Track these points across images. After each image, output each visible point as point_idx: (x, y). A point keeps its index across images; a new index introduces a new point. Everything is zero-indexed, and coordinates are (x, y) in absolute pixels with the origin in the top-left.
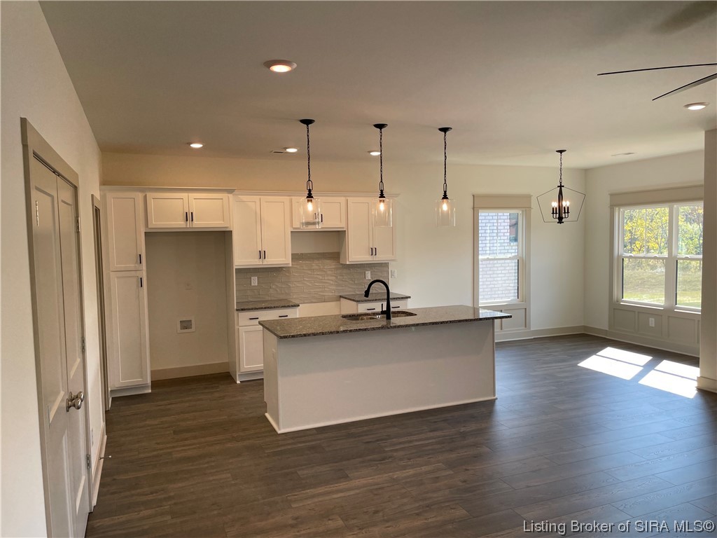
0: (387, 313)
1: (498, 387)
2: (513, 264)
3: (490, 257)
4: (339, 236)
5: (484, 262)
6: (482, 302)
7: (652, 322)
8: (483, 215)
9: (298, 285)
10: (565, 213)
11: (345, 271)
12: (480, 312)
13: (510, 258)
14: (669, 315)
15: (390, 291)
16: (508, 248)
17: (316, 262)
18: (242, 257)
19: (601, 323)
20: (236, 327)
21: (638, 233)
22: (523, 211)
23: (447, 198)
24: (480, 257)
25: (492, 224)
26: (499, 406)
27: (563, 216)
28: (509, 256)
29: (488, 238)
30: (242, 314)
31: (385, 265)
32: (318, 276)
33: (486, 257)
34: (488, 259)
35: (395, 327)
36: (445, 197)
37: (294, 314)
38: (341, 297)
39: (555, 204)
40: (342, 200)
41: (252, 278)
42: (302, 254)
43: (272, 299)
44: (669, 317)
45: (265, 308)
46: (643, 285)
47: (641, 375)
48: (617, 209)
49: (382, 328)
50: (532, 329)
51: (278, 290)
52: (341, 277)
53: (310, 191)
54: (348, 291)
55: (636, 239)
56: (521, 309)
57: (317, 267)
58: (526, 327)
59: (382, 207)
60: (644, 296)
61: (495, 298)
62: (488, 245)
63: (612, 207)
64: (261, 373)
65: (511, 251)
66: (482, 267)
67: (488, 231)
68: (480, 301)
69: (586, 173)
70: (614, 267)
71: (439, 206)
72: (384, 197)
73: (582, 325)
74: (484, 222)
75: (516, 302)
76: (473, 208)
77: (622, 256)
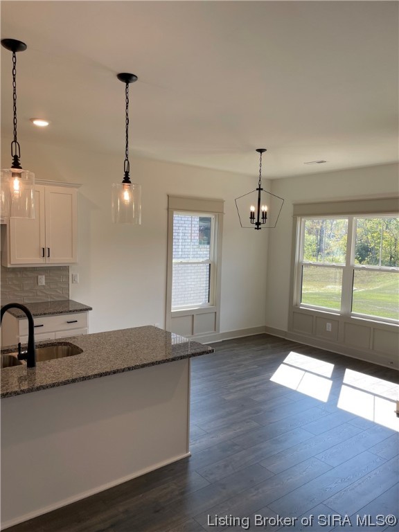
2: (205, 269)
3: (184, 261)
5: (177, 266)
7: (329, 327)
8: (178, 218)
10: (263, 218)
13: (203, 263)
14: (345, 321)
16: (198, 250)
19: (281, 325)
22: (216, 216)
23: (130, 182)
24: (174, 261)
27: (261, 221)
28: (201, 260)
29: (181, 241)
31: (63, 269)
33: (179, 261)
34: (181, 263)
36: (127, 180)
39: (254, 208)
44: (345, 323)
48: (299, 219)
50: (221, 332)
56: (211, 313)
58: (215, 330)
61: (187, 303)
62: (180, 247)
63: (295, 216)
67: (181, 234)
68: (173, 306)
69: (272, 184)
70: (295, 273)
73: (264, 325)
74: (178, 225)
75: (207, 305)
76: (168, 209)
77: (301, 262)
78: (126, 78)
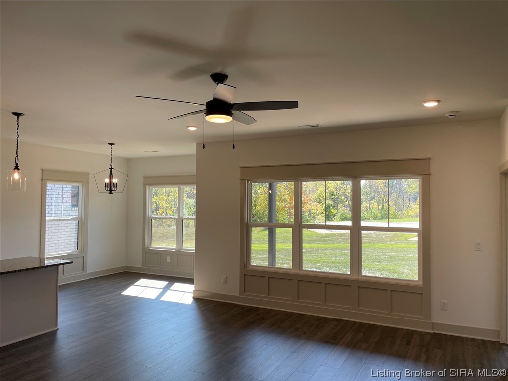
1: (59, 320)
2: (74, 224)
3: (55, 218)
5: (49, 223)
6: (47, 254)
7: (168, 259)
8: (50, 186)
10: (114, 187)
12: (45, 261)
13: (72, 219)
14: (178, 254)
16: (70, 212)
19: (137, 263)
21: (161, 204)
22: (83, 184)
23: (19, 169)
24: (47, 218)
25: (57, 193)
26: (60, 335)
27: (113, 188)
28: (71, 217)
29: (54, 204)
33: (52, 218)
34: (54, 220)
36: (17, 168)
39: (107, 180)
46: (163, 237)
47: (162, 294)
48: (148, 187)
50: (88, 272)
55: (159, 208)
56: (79, 257)
58: (83, 271)
60: (164, 245)
61: (58, 251)
62: (54, 210)
63: (145, 185)
66: (48, 226)
67: (54, 199)
68: (46, 254)
69: (128, 162)
70: (146, 224)
71: (11, 175)
73: (125, 265)
74: (51, 191)
75: (76, 252)
76: (42, 180)
77: (151, 217)
78: (18, 114)
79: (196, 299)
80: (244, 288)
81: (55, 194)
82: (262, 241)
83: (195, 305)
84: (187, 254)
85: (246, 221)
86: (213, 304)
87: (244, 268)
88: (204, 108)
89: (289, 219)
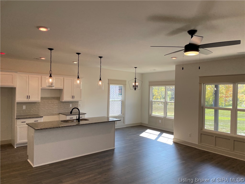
0: (79, 120)
1: (115, 144)
2: (120, 103)
3: (113, 100)
4: (60, 91)
5: (111, 102)
6: (110, 115)
7: (160, 121)
8: (111, 86)
9: (43, 109)
10: (137, 87)
11: (62, 104)
12: (110, 118)
13: (119, 101)
14: (165, 119)
15: (80, 112)
16: (118, 97)
17: (51, 100)
18: (19, 98)
19: (146, 122)
20: (15, 126)
21: (155, 93)
22: (124, 85)
23: (101, 80)
24: (110, 100)
25: (113, 89)
26: (116, 151)
27: (136, 88)
29: (112, 94)
30: (18, 120)
31: (77, 102)
32: (51, 106)
33: (112, 100)
34: (112, 101)
35: (81, 125)
37: (40, 120)
38: (60, 113)
39: (134, 84)
40: (62, 78)
41: (23, 106)
42: (45, 97)
43: (32, 114)
44: (165, 120)
45: (29, 118)
46: (158, 109)
47: (158, 138)
48: (151, 86)
49: (77, 125)
50: (126, 124)
51: (34, 111)
52: (60, 106)
53: (51, 74)
54: (62, 111)
55: (154, 95)
56: (121, 118)
57: (51, 102)
58: (124, 123)
59: (78, 82)
60: (156, 113)
62: (112, 96)
63: (149, 86)
64: (27, 143)
65: (119, 98)
67: (112, 91)
69: (142, 75)
70: (150, 105)
71: (98, 83)
72: (79, 78)
73: (141, 122)
75: (121, 115)
76: (108, 84)
77: (152, 101)
78: (101, 57)
79: (175, 143)
80: (201, 141)
81: (112, 89)
82: (208, 115)
83: (174, 146)
84: (170, 120)
85: (202, 106)
86: (184, 147)
87: (201, 130)
88: (184, 48)
89: (225, 103)
